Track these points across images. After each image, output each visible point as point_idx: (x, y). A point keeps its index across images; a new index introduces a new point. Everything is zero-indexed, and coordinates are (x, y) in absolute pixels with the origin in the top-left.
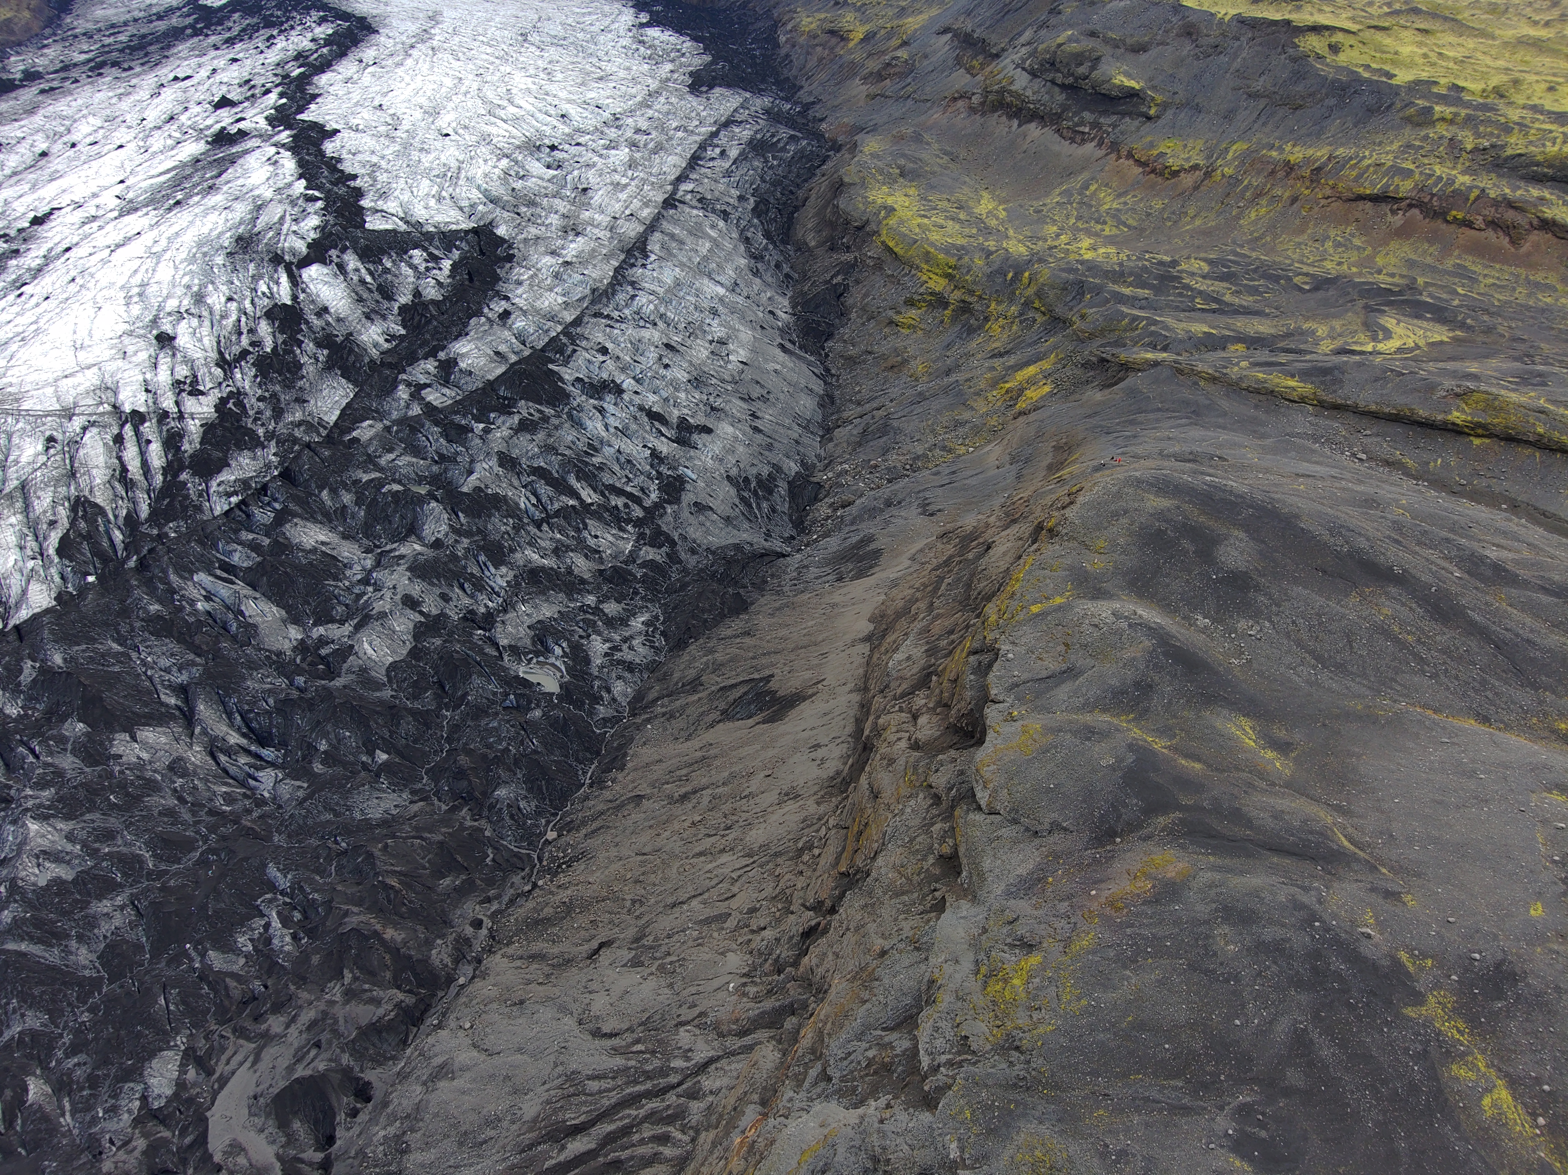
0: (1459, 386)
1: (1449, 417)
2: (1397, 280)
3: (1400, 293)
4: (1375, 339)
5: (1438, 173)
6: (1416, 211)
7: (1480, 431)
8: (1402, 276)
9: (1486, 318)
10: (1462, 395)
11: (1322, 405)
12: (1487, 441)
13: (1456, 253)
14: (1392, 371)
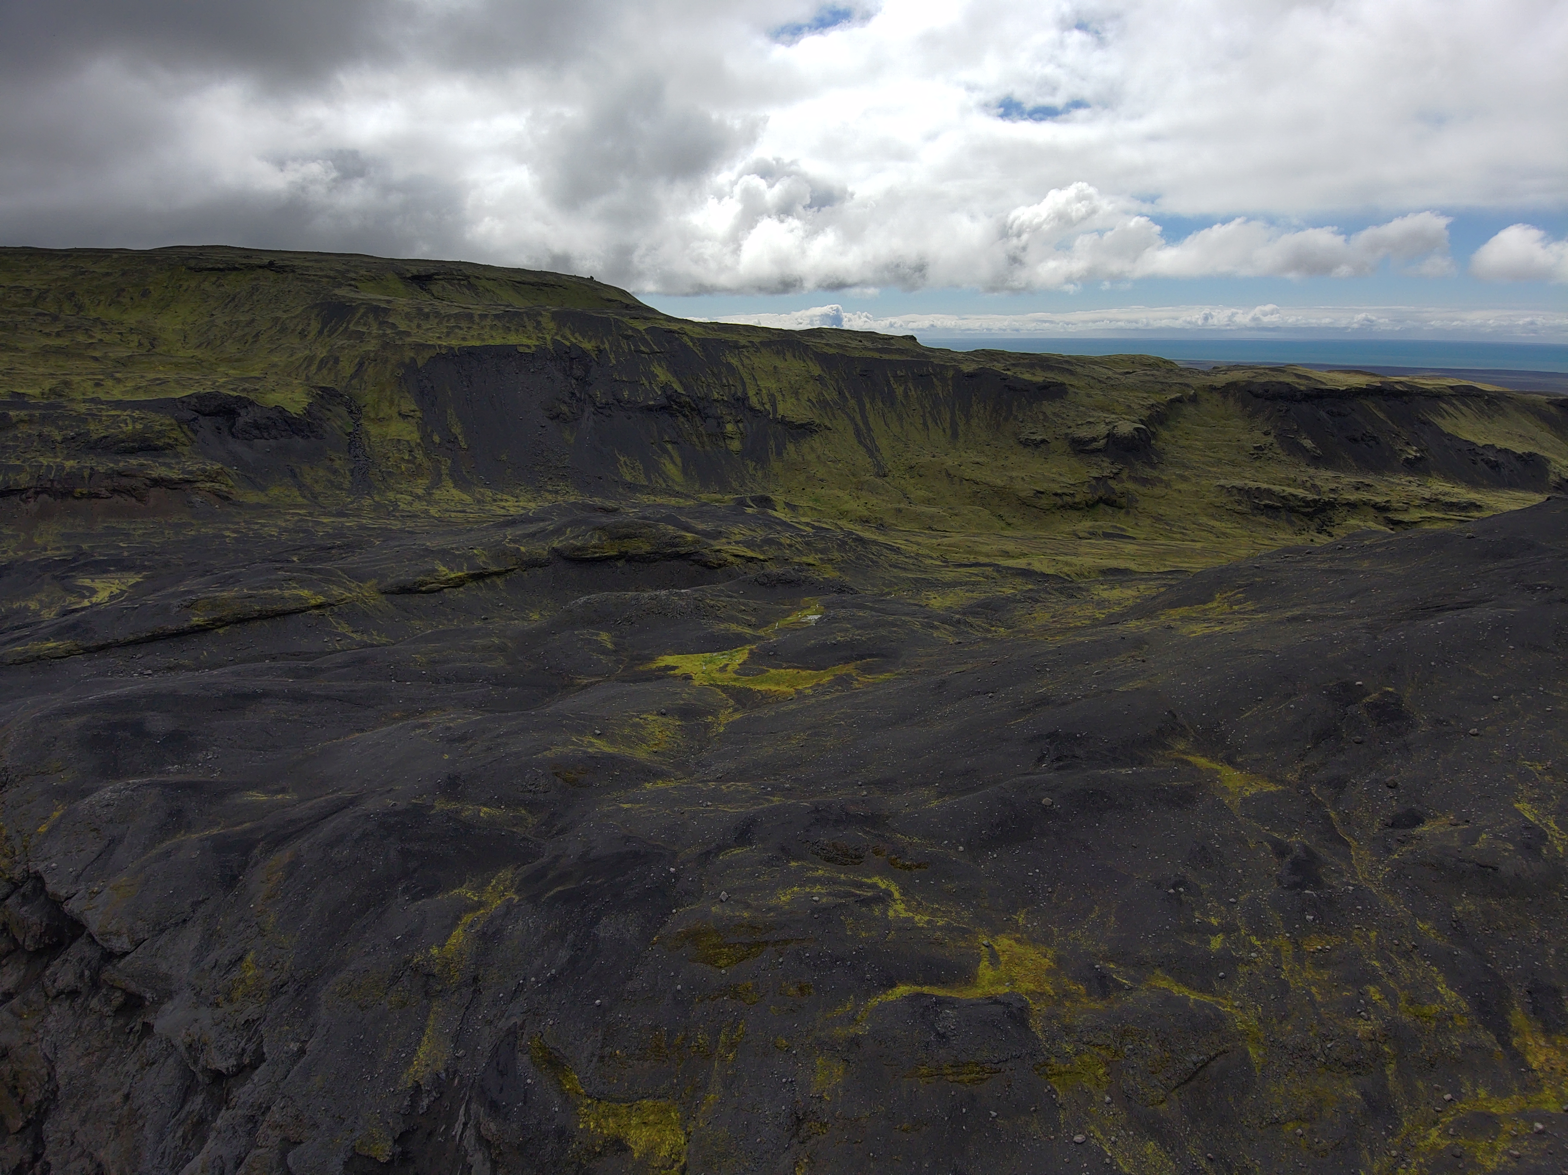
0: (185, 601)
1: (192, 623)
2: (63, 551)
3: (75, 560)
4: (84, 597)
5: (45, 463)
6: (45, 496)
7: (219, 624)
8: (67, 547)
9: (157, 557)
10: (191, 605)
11: (87, 650)
12: (228, 628)
13: (99, 519)
14: (126, 608)
